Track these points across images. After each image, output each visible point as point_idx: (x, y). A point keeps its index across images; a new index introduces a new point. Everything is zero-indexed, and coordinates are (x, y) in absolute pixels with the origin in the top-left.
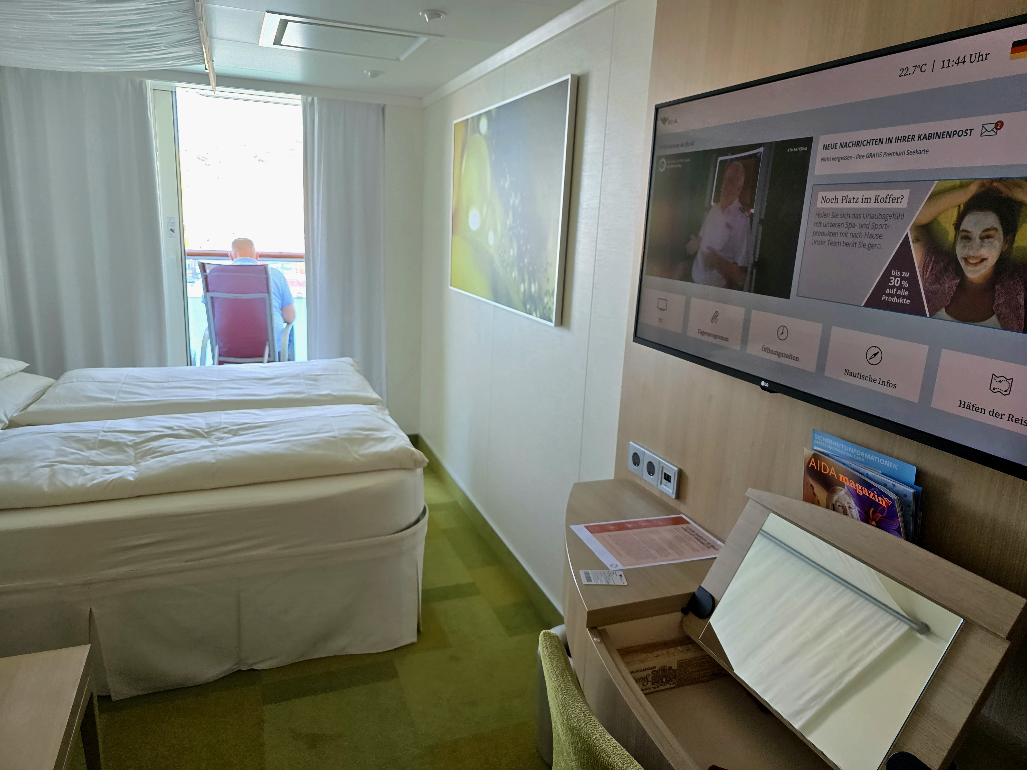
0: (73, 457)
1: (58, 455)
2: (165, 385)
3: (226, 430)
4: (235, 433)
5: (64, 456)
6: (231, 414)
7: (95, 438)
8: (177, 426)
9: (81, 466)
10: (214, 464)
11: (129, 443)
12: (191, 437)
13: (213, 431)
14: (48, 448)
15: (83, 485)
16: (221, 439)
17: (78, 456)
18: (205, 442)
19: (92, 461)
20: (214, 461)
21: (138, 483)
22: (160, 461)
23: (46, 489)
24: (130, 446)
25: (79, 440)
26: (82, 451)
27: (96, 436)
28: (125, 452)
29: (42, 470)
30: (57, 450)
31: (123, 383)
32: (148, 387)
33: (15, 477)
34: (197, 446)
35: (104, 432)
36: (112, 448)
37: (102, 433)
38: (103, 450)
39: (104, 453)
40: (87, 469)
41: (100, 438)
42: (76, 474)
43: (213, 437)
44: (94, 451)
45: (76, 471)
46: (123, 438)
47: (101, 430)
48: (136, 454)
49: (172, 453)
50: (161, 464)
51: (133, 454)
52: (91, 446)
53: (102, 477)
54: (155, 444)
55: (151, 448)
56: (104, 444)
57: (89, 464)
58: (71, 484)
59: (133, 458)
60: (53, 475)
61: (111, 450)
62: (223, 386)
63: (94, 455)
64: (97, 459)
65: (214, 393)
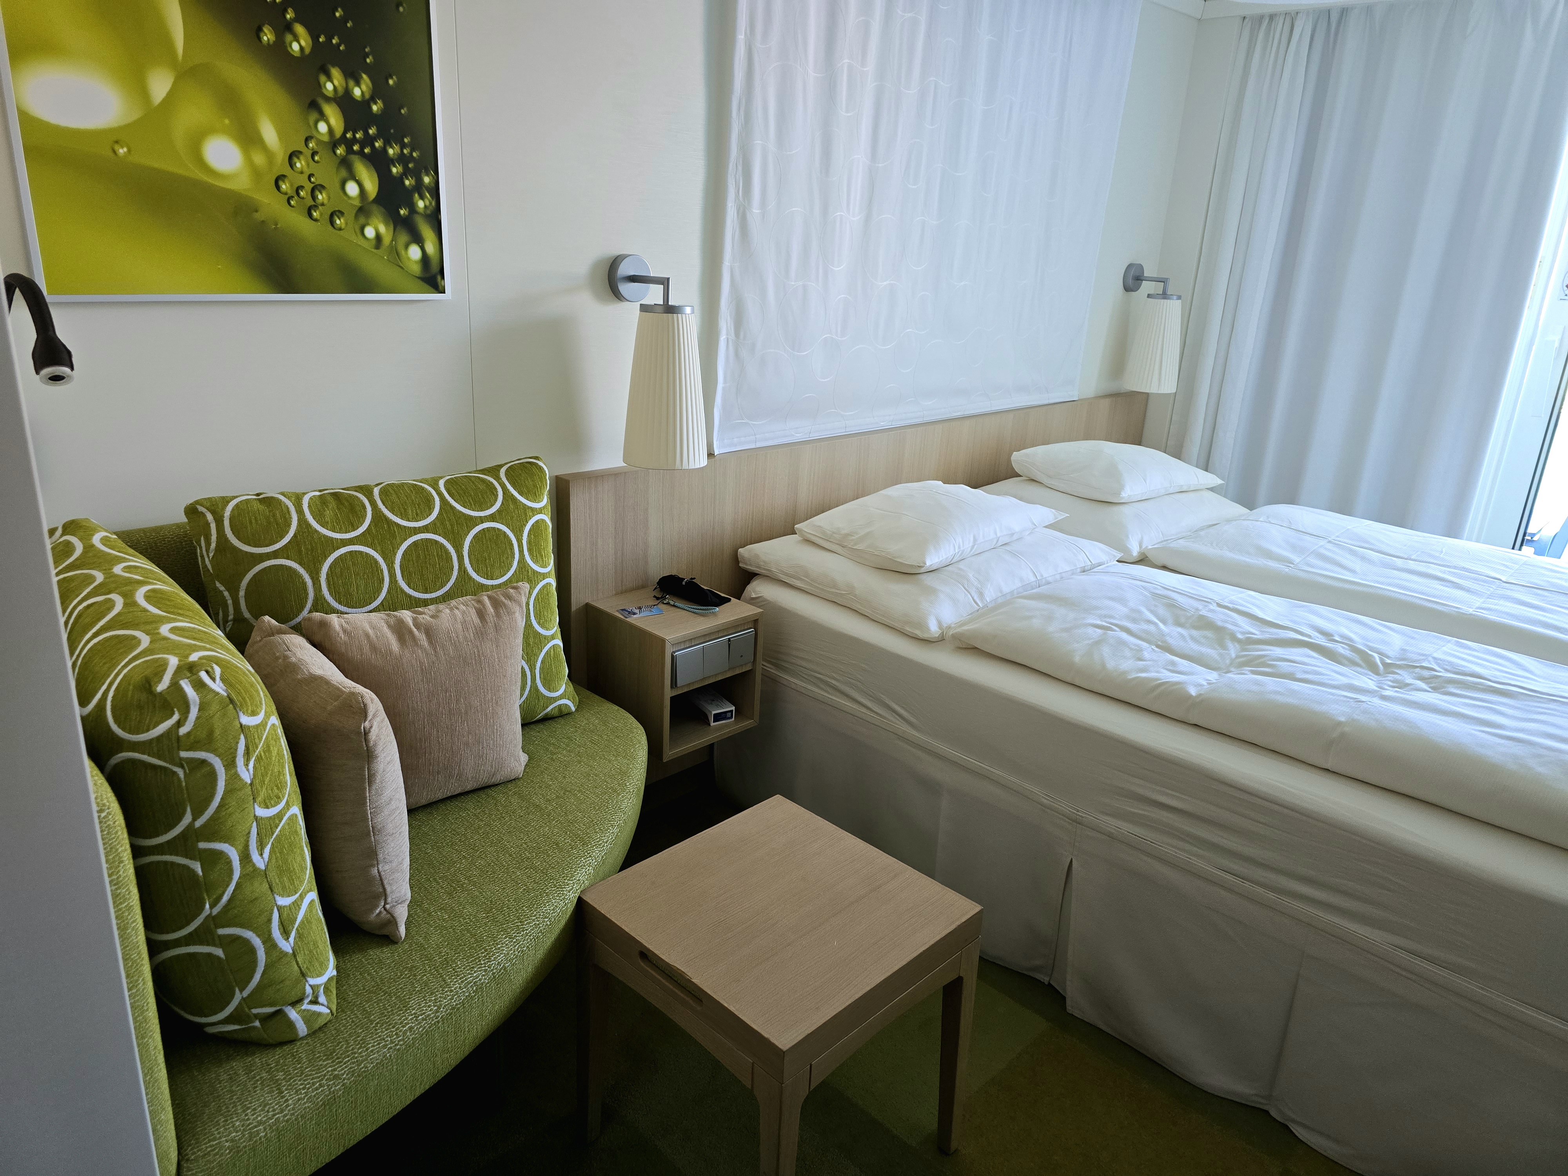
0: (1145, 626)
1: (1127, 617)
2: (1399, 562)
3: (1426, 673)
4: (1438, 685)
5: (1134, 621)
6: (1470, 648)
7: (1197, 609)
8: (1342, 636)
9: (1145, 645)
10: (1340, 724)
11: (1240, 636)
12: (1352, 663)
13: (1399, 667)
14: (1122, 601)
15: (1125, 673)
16: (1402, 685)
17: (1152, 628)
18: (1368, 682)
19: (1165, 642)
20: (1343, 719)
21: (1201, 703)
22: (1257, 683)
23: (1077, 659)
24: (1239, 641)
25: (1172, 606)
26: (1164, 622)
27: (1200, 607)
28: (1223, 646)
29: (1091, 631)
30: (1133, 610)
31: (1329, 542)
32: (1363, 558)
33: (1052, 628)
34: (1344, 680)
35: (1219, 605)
36: (1209, 634)
37: (1213, 607)
38: (1195, 633)
39: (1192, 638)
40: (1149, 652)
41: (1204, 612)
42: (1128, 653)
43: (1391, 677)
44: (1180, 630)
45: (1131, 649)
46: (1236, 625)
47: (1215, 601)
48: (1237, 657)
49: (1291, 677)
50: (1255, 688)
51: (1233, 656)
52: (1183, 620)
53: (1158, 672)
54: (1278, 651)
55: (1264, 656)
56: (1204, 624)
57: (1158, 646)
58: (1111, 664)
59: (1228, 662)
60: (1098, 643)
61: (1205, 637)
62: (1509, 593)
63: (1173, 633)
64: (1173, 642)
65: (1478, 602)
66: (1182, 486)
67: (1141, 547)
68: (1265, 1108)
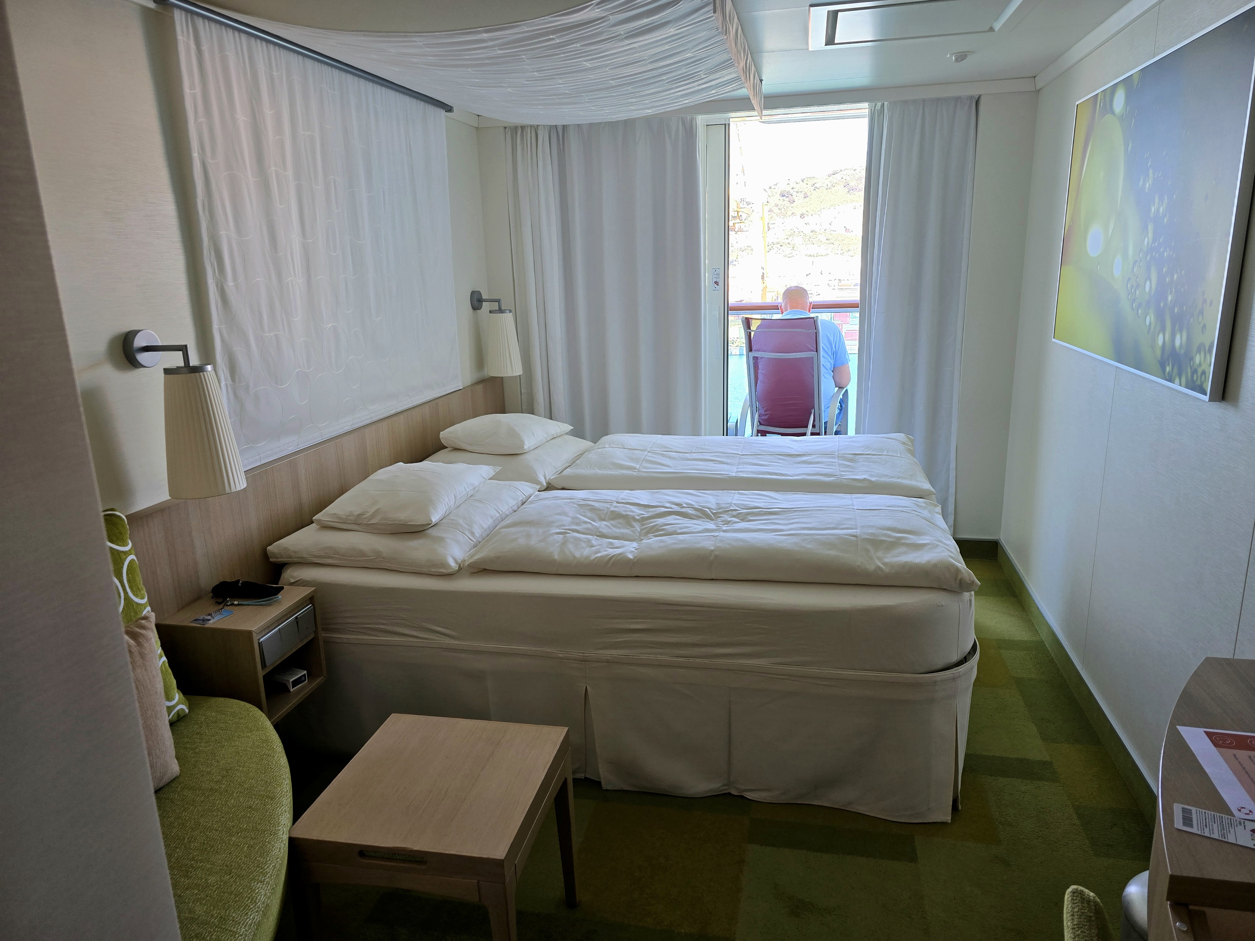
0: (585, 526)
1: (572, 523)
2: (688, 456)
3: (734, 513)
4: (743, 518)
5: (577, 524)
6: (745, 494)
7: (608, 508)
8: (687, 504)
9: (590, 537)
10: (712, 551)
11: (637, 518)
12: (698, 518)
13: (721, 513)
14: (565, 514)
15: (588, 557)
16: (727, 523)
17: (589, 526)
18: (711, 525)
19: (600, 532)
20: (712, 548)
21: (638, 562)
22: (661, 541)
23: (556, 557)
24: (638, 520)
25: (593, 509)
26: (594, 521)
27: (609, 507)
28: (632, 526)
29: (556, 537)
30: (573, 518)
31: (649, 452)
32: (670, 457)
33: (533, 542)
34: (700, 528)
35: (618, 502)
36: (621, 521)
37: (615, 504)
38: (612, 522)
39: (613, 525)
40: (594, 540)
41: (612, 509)
42: (583, 545)
43: (720, 519)
44: (604, 523)
45: (584, 542)
46: (633, 512)
47: (614, 501)
48: (641, 530)
49: (675, 533)
50: (662, 544)
51: (639, 530)
52: (603, 517)
53: (606, 551)
54: (660, 521)
55: (657, 525)
56: (615, 516)
57: (597, 536)
58: (577, 554)
59: (638, 534)
60: (564, 543)
61: (620, 523)
62: (745, 460)
63: (603, 526)
64: (605, 531)
65: (734, 469)
66: (553, 435)
67: (545, 479)
68: (728, 791)
